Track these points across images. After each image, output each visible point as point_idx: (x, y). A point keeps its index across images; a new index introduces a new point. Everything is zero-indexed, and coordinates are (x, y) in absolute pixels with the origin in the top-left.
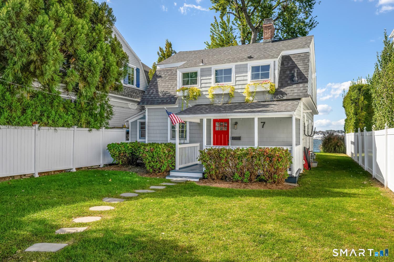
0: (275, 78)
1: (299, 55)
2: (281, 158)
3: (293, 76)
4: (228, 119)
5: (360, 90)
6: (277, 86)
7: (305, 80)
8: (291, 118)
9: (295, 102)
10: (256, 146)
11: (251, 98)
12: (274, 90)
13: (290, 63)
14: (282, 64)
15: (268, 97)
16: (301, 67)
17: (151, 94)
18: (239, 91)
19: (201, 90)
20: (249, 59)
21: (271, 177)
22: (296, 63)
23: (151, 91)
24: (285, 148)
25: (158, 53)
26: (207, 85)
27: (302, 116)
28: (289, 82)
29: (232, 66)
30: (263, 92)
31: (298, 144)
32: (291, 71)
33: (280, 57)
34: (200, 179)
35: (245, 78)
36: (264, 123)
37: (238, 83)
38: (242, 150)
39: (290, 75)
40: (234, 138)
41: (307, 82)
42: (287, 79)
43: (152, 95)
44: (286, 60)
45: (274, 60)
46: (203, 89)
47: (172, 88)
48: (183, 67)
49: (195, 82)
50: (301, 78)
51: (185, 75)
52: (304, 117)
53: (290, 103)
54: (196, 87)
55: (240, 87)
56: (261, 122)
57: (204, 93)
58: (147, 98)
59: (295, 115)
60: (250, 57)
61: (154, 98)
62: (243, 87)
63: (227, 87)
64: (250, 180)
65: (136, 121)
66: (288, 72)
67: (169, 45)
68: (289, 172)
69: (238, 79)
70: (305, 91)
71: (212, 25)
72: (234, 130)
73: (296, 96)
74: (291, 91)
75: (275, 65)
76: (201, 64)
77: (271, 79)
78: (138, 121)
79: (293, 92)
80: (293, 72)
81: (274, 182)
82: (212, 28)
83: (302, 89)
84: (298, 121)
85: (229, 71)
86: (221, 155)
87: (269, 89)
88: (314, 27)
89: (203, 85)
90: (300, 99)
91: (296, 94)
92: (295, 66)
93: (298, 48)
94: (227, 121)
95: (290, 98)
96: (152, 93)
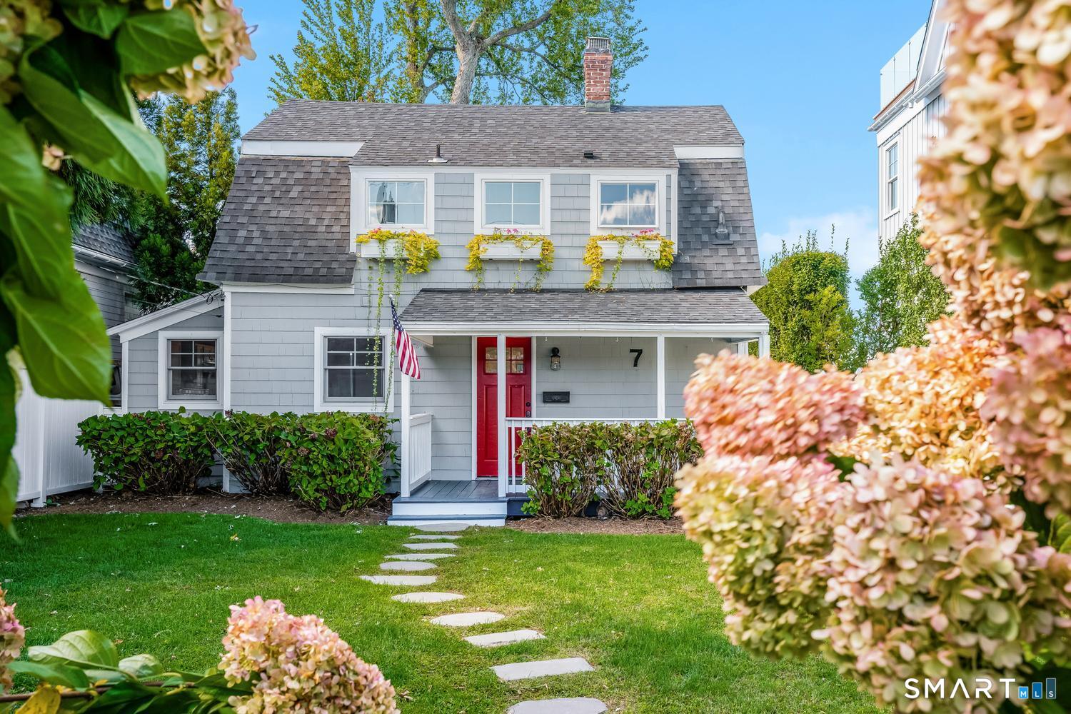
0: (668, 224)
1: (717, 163)
3: (714, 222)
4: (529, 340)
5: (815, 267)
6: (675, 249)
7: (748, 237)
9: (738, 298)
11: (606, 279)
12: (671, 260)
13: (699, 184)
16: (730, 198)
17: (244, 245)
18: (564, 254)
19: (438, 240)
20: (588, 161)
22: (713, 184)
23: (242, 233)
26: (460, 228)
28: (706, 238)
29: (541, 177)
32: (704, 207)
35: (582, 217)
36: (640, 352)
37: (560, 229)
40: (547, 397)
41: (753, 242)
42: (700, 230)
43: (250, 249)
45: (668, 172)
47: (322, 229)
50: (736, 229)
53: (722, 297)
55: (568, 241)
56: (632, 351)
57: (447, 251)
58: (229, 255)
60: (590, 155)
61: (259, 257)
62: (576, 241)
63: (528, 240)
65: (155, 335)
66: (698, 211)
69: (559, 218)
70: (752, 267)
72: (547, 372)
73: (731, 280)
74: (715, 263)
76: (435, 160)
77: (660, 226)
78: (163, 335)
79: (722, 268)
83: (744, 260)
87: (656, 256)
89: (445, 227)
90: (743, 289)
91: (730, 275)
92: (714, 194)
93: (713, 143)
94: (524, 343)
95: (718, 283)
96: (248, 239)
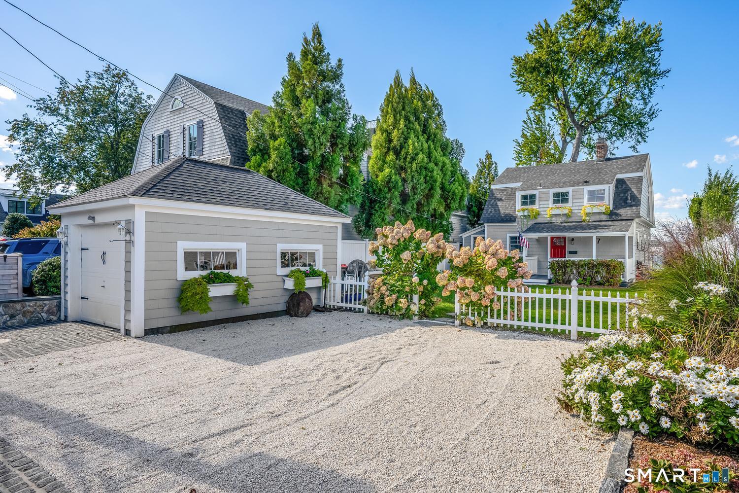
0: (609, 201)
1: (633, 179)
2: (616, 267)
3: (627, 199)
6: (611, 209)
7: (638, 203)
8: (624, 237)
9: (629, 223)
10: (594, 258)
11: (588, 218)
12: (609, 212)
13: (624, 186)
14: (617, 187)
15: (604, 217)
16: (634, 190)
17: (490, 213)
18: (576, 211)
19: (539, 210)
20: (585, 184)
21: (608, 281)
22: (630, 186)
23: (490, 210)
24: (619, 260)
25: (478, 165)
26: (546, 206)
27: (635, 233)
28: (623, 204)
29: (570, 190)
30: (599, 213)
31: (631, 257)
32: (624, 194)
33: (614, 181)
34: (547, 284)
35: (582, 201)
37: (574, 204)
38: (585, 261)
39: (624, 198)
40: (571, 252)
41: (639, 205)
42: (621, 202)
44: (620, 182)
45: (609, 185)
46: (541, 209)
48: (521, 188)
49: (533, 203)
50: (634, 201)
51: (525, 197)
52: (637, 234)
53: (624, 223)
54: (536, 207)
55: (577, 208)
57: (542, 213)
58: (486, 216)
59: (628, 234)
60: (586, 182)
61: (493, 216)
62: (580, 208)
63: (564, 209)
64: (591, 284)
65: (470, 236)
66: (622, 195)
67: (489, 156)
68: (622, 279)
69: (575, 201)
70: (637, 213)
71: (524, 121)
72: (570, 245)
73: (629, 216)
74: (624, 212)
75: (609, 190)
76: (539, 188)
77: (606, 202)
78: (472, 236)
79: (626, 213)
80: (626, 195)
81: (611, 285)
82: (525, 125)
83: (635, 210)
84: (631, 238)
85: (566, 195)
86: (568, 265)
87: (604, 211)
88: (656, 117)
89: (541, 206)
90: (633, 220)
91: (629, 215)
92: (630, 189)
93: (632, 172)
94: (565, 238)
95: (624, 218)
